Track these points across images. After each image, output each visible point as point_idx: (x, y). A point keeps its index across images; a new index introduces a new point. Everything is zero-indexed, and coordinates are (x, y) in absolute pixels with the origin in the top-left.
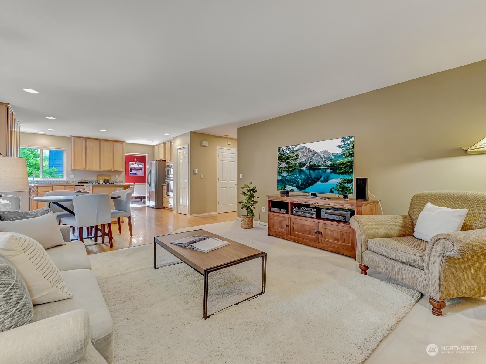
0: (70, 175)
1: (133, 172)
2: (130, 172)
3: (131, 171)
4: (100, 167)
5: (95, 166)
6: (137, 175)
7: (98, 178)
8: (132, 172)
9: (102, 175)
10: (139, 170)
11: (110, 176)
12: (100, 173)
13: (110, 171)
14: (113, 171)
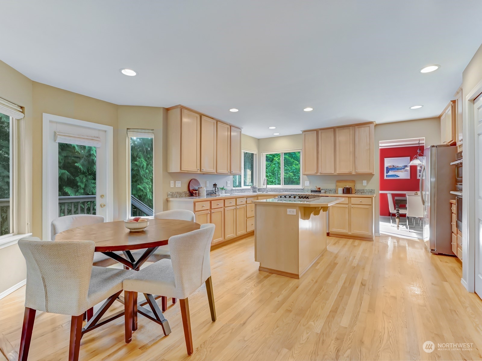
0: (305, 182)
1: (391, 173)
2: (385, 174)
3: (387, 172)
4: (335, 169)
5: (328, 168)
6: (398, 178)
7: (337, 186)
8: (389, 174)
9: (342, 180)
10: (400, 169)
11: (354, 181)
12: (339, 178)
13: (350, 174)
14: (354, 173)
